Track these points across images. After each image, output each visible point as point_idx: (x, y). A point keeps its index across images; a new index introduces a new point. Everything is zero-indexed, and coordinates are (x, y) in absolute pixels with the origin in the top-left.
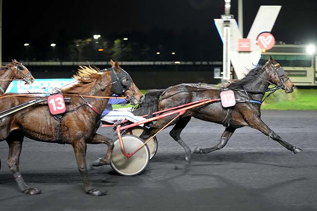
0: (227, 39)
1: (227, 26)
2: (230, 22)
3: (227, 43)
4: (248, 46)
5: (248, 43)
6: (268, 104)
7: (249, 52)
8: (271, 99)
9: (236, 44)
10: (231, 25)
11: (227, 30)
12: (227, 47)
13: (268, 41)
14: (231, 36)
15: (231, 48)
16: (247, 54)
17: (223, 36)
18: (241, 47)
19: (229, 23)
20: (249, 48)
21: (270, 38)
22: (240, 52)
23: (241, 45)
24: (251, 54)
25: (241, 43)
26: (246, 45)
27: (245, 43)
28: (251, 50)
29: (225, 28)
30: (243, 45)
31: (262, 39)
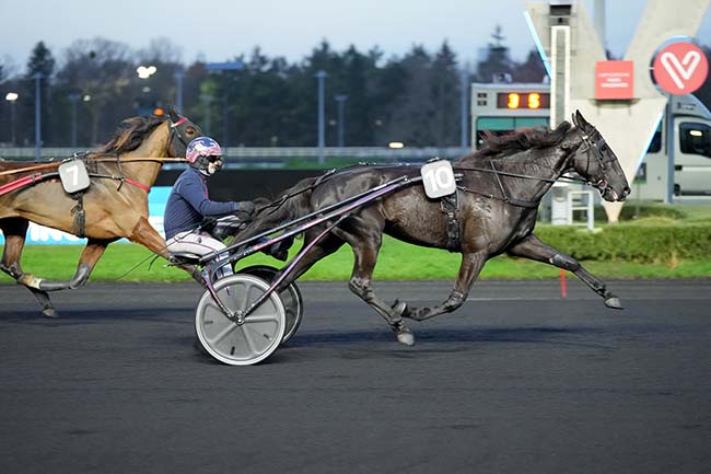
0: (560, 62)
1: (561, 22)
2: (573, 10)
3: (560, 74)
4: (625, 85)
5: (626, 75)
6: (690, 263)
7: (628, 102)
8: (698, 245)
9: (588, 78)
10: (572, 20)
11: (561, 35)
12: (560, 85)
13: (686, 68)
14: (573, 53)
15: (571, 89)
16: (622, 110)
17: (548, 54)
18: (605, 85)
19: (569, 13)
20: (630, 88)
21: (693, 58)
22: (600, 102)
23: (604, 80)
24: (634, 108)
25: (603, 75)
26: (618, 80)
27: (617, 75)
28: (635, 96)
29: (555, 29)
30: (610, 80)
31: (669, 60)
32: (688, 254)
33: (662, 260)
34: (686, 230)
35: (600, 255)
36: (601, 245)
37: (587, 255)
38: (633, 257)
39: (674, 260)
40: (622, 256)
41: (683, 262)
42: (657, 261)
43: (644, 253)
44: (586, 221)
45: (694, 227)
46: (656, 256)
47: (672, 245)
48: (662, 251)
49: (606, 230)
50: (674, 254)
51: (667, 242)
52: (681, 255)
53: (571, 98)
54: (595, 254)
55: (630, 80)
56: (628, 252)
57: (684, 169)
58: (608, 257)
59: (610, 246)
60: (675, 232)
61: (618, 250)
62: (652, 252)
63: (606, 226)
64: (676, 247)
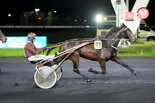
0: (119, 12)
1: (119, 4)
3: (119, 15)
4: (132, 17)
5: (132, 15)
6: (145, 53)
7: (133, 20)
8: (146, 50)
9: (124, 15)
10: (121, 3)
11: (119, 6)
12: (118, 17)
13: (144, 13)
14: (121, 10)
15: (121, 18)
16: (131, 22)
17: (116, 10)
18: (128, 17)
19: (120, 2)
21: (146, 12)
22: (127, 20)
23: (127, 16)
24: (133, 21)
25: (127, 15)
26: (130, 16)
27: (130, 15)
28: (134, 19)
29: (118, 5)
30: (129, 16)
31: (141, 12)
32: (144, 52)
33: (139, 53)
34: (144, 47)
35: (126, 52)
36: (127, 50)
37: (124, 52)
38: (133, 52)
39: (142, 53)
40: (131, 52)
41: (143, 53)
42: (138, 53)
43: (135, 51)
44: (124, 45)
45: (145, 46)
46: (138, 52)
47: (141, 50)
48: (139, 51)
49: (128, 47)
50: (142, 52)
51: (140, 49)
52: (143, 52)
53: (121, 19)
54: (125, 52)
55: (133, 16)
56: (132, 51)
57: (140, 33)
58: (128, 52)
59: (128, 50)
60: (142, 47)
61: (130, 51)
62: (137, 51)
63: (128, 46)
64: (142, 50)
